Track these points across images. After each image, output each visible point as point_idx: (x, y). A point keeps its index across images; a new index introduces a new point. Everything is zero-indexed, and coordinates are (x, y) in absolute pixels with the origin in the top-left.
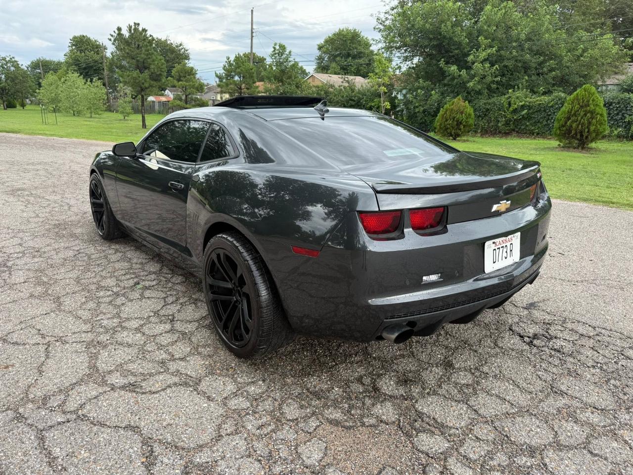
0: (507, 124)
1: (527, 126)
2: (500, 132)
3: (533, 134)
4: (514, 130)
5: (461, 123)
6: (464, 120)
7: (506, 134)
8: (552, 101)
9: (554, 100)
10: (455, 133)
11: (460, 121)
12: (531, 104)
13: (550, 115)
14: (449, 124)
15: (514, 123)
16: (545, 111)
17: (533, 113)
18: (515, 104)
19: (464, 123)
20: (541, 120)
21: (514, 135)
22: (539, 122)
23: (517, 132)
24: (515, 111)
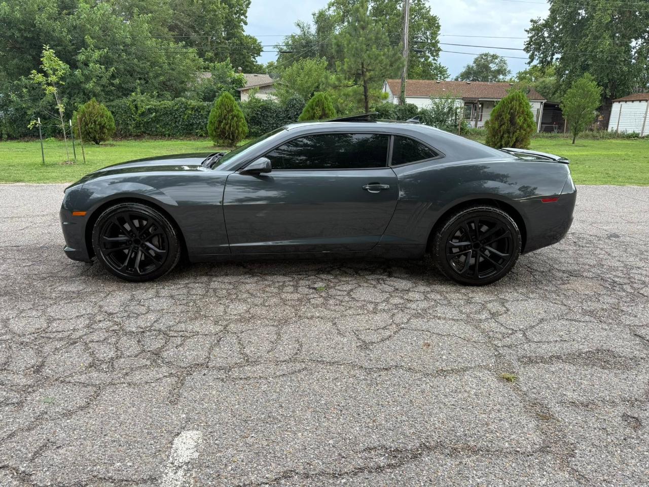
0: (138, 126)
1: (157, 128)
2: (130, 135)
3: (165, 136)
4: (145, 133)
5: (104, 127)
6: (107, 124)
7: (139, 137)
8: (175, 105)
9: (177, 104)
10: (99, 137)
11: (103, 124)
12: (157, 108)
13: (177, 118)
14: (92, 128)
15: (144, 126)
16: (171, 114)
17: (160, 116)
18: (142, 107)
19: (108, 127)
20: (170, 123)
21: (146, 137)
22: (167, 124)
23: (149, 134)
24: (143, 114)
